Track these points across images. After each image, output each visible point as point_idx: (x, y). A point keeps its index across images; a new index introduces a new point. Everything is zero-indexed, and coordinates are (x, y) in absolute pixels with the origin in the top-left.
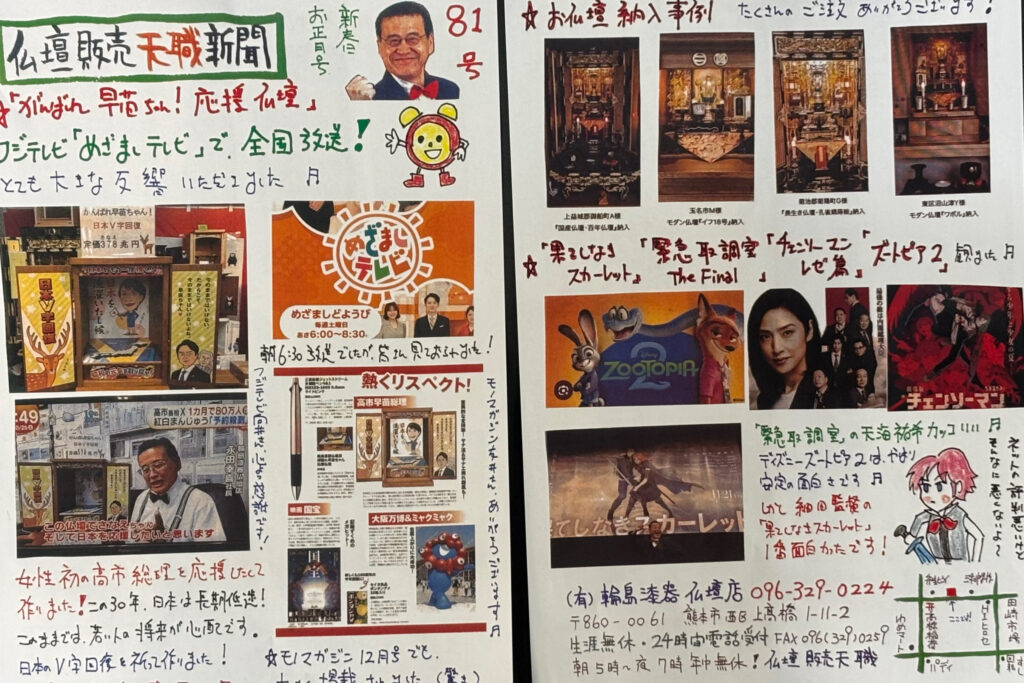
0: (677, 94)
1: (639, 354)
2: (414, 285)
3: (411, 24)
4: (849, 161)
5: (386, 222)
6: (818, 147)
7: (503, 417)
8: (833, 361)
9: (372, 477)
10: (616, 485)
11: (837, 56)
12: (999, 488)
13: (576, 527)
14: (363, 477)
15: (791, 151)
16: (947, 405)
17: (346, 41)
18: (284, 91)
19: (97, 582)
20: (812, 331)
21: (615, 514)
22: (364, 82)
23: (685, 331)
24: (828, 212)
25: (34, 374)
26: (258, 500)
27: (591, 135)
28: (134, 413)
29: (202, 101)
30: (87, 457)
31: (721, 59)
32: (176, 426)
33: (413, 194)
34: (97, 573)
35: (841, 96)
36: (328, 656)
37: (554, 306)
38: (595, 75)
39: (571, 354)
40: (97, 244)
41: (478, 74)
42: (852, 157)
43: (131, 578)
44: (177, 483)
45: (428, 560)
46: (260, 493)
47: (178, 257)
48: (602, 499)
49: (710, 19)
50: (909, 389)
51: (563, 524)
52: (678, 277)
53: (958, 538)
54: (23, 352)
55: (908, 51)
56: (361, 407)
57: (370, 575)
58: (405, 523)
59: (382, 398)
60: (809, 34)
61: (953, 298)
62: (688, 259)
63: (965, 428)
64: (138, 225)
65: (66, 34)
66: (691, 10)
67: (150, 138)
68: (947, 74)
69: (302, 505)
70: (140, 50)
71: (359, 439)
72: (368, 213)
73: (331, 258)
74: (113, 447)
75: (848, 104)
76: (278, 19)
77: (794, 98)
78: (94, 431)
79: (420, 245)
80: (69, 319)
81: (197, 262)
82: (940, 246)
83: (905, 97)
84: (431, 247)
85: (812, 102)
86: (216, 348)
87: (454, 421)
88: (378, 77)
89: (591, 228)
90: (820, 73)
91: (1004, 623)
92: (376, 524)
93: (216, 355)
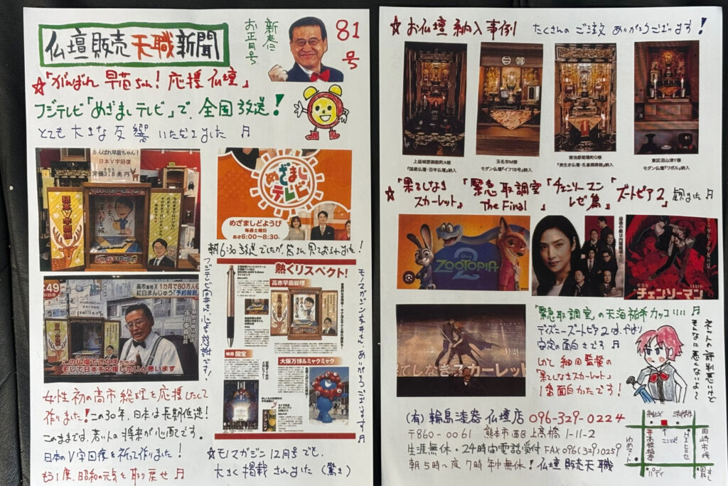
0: (491, 83)
1: (460, 255)
2: (311, 205)
3: (312, 32)
4: (604, 131)
5: (293, 163)
6: (583, 122)
7: (369, 295)
8: (589, 265)
9: (281, 333)
10: (442, 343)
11: (598, 61)
12: (698, 354)
13: (414, 370)
14: (275, 333)
15: (565, 124)
16: (664, 297)
17: (270, 42)
18: (227, 75)
19: (97, 400)
20: (575, 244)
21: (441, 362)
22: (281, 69)
23: (491, 242)
24: (588, 165)
25: (57, 259)
26: (205, 347)
27: (433, 107)
28: (123, 287)
29: (174, 81)
30: (91, 316)
31: (521, 61)
32: (151, 296)
33: (311, 144)
34: (97, 394)
35: (600, 87)
36: (249, 453)
37: (405, 220)
38: (436, 68)
39: (414, 253)
40: (101, 174)
41: (356, 66)
42: (606, 128)
43: (119, 398)
44: (151, 334)
45: (317, 390)
46: (206, 342)
47: (155, 183)
48: (432, 352)
49: (514, 34)
50: (639, 285)
51: (406, 367)
52: (487, 205)
53: (669, 386)
54: (50, 244)
55: (646, 57)
56: (275, 286)
57: (278, 398)
58: (302, 364)
59: (288, 280)
60: (579, 46)
61: (671, 225)
62: (494, 194)
63: (676, 312)
64: (129, 162)
65: (85, 35)
66: (502, 28)
67: (138, 104)
68: (672, 74)
69: (234, 351)
70: (134, 46)
71: (272, 307)
72: (281, 157)
73: (257, 186)
74: (109, 309)
75: (604, 93)
76: (225, 27)
77: (569, 88)
78: (97, 298)
79: (315, 178)
80: (81, 222)
81: (168, 187)
82: (663, 189)
83: (643, 88)
84: (323, 180)
85: (580, 91)
86: (179, 244)
87: (336, 297)
88: (290, 66)
89: (431, 170)
90: (586, 72)
91: (699, 445)
92: (283, 364)
93: (178, 249)
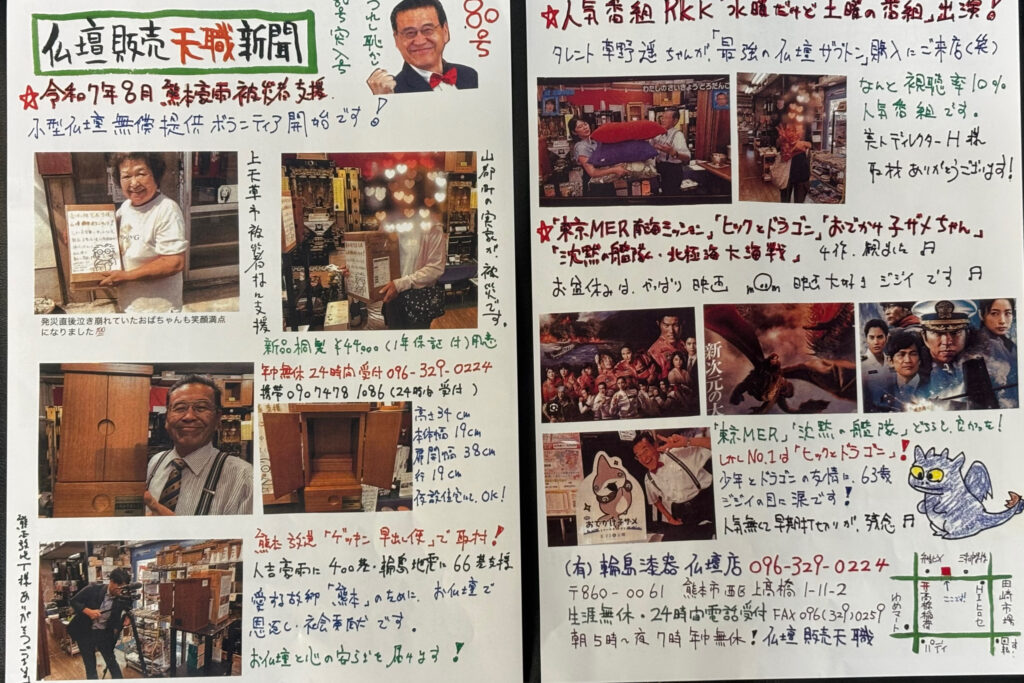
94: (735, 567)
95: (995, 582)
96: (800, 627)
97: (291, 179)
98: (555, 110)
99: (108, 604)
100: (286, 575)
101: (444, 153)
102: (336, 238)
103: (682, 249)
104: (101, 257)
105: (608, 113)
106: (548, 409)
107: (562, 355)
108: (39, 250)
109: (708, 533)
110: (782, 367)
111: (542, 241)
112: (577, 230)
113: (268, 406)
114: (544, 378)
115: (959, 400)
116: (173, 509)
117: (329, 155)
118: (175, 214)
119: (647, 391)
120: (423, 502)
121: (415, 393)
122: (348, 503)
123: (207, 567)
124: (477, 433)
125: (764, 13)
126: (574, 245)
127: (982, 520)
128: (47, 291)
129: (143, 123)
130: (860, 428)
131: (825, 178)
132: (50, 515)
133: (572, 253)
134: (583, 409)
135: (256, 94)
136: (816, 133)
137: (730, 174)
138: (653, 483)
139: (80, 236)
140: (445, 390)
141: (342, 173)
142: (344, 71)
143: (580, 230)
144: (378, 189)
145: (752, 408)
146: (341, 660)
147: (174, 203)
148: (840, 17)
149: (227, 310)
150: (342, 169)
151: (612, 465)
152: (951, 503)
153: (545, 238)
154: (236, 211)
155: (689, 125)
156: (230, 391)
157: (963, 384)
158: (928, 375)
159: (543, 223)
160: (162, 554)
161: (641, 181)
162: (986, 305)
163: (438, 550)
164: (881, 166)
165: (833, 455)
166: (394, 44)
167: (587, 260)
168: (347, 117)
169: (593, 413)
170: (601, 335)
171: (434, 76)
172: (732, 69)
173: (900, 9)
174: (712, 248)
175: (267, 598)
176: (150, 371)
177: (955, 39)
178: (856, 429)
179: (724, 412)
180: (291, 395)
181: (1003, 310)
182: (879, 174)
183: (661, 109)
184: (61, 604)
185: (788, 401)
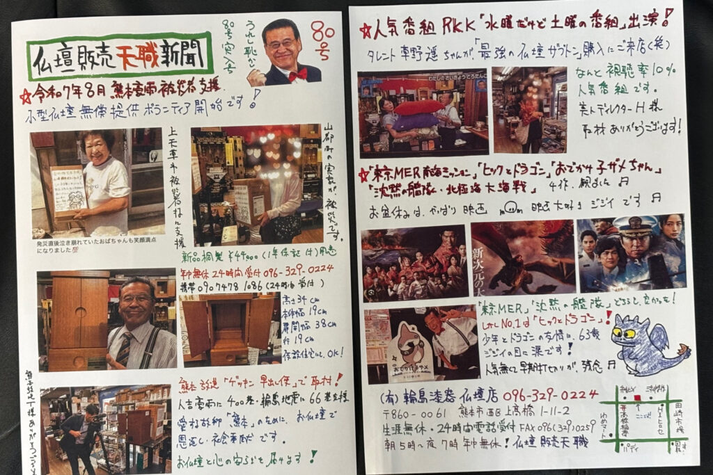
94: (493, 397)
95: (670, 404)
96: (538, 436)
97: (197, 145)
98: (369, 94)
99: (85, 427)
100: (200, 407)
101: (299, 125)
102: (228, 183)
103: (456, 186)
104: (74, 200)
105: (405, 95)
106: (367, 293)
107: (377, 258)
108: (34, 197)
109: (475, 374)
110: (525, 264)
111: (362, 182)
112: (385, 174)
113: (186, 297)
114: (364, 273)
115: (645, 283)
116: (125, 365)
117: (223, 128)
118: (121, 170)
119: (433, 281)
120: (289, 358)
121: (282, 286)
122: (239, 359)
123: (148, 402)
124: (324, 312)
125: (510, 26)
126: (383, 185)
127: (661, 363)
128: (40, 224)
129: (99, 110)
130: (578, 303)
131: (553, 136)
132: (47, 370)
133: (382, 190)
134: (391, 293)
135: (173, 89)
136: (546, 106)
137: (488, 135)
138: (438, 342)
139: (61, 187)
140: (302, 284)
141: (231, 140)
142: (232, 72)
143: (387, 174)
144: (256, 150)
145: (504, 291)
146: (236, 462)
147: (121, 163)
148: (562, 27)
149: (157, 233)
150: (231, 137)
151: (411, 330)
152: (641, 352)
153: (364, 180)
154: (162, 167)
155: (460, 103)
156: (160, 287)
157: (648, 272)
158: (625, 267)
159: (362, 169)
160: (119, 394)
161: (428, 141)
162: (664, 219)
163: (299, 390)
164: (591, 127)
165: (559, 321)
166: (265, 52)
167: (393, 194)
168: (234, 102)
169: (398, 296)
170: (402, 244)
171: (291, 73)
172: (488, 65)
173: (603, 21)
174: (476, 185)
175: (188, 422)
176: (107, 275)
177: (641, 40)
178: (575, 304)
179: (485, 294)
180: (200, 289)
181: (675, 221)
182: (590, 132)
183: (441, 92)
184: (55, 428)
185: (529, 286)
